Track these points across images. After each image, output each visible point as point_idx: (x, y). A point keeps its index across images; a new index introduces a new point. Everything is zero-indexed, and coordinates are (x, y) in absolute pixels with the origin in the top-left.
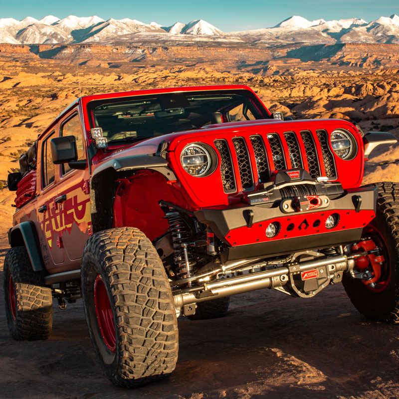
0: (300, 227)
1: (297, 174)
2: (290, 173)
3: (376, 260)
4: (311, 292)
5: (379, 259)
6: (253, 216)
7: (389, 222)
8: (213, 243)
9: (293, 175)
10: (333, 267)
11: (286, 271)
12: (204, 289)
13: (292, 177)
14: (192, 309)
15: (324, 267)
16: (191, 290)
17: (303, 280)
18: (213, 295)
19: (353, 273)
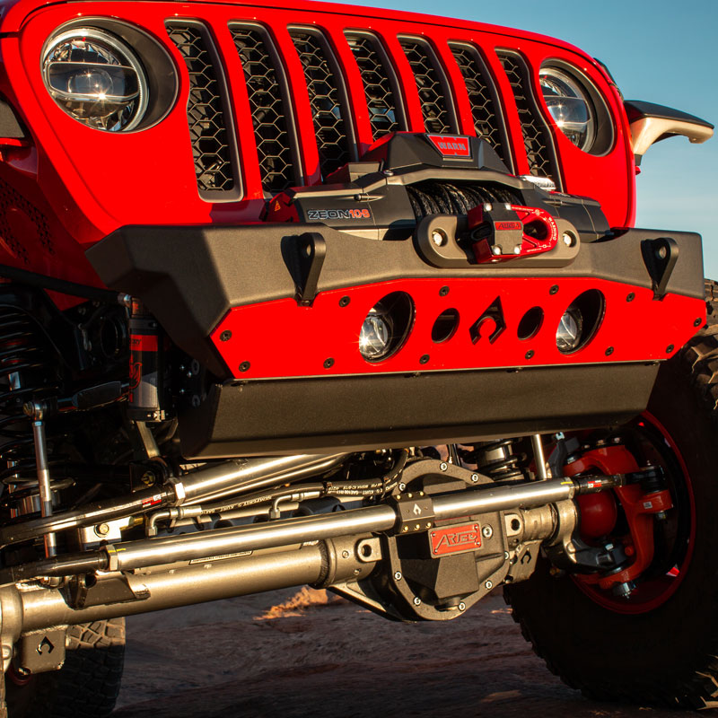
0: (474, 332)
1: (462, 147)
2: (439, 139)
3: (648, 505)
4: (456, 600)
5: (656, 502)
6: (322, 257)
7: (703, 376)
8: (154, 377)
9: (449, 146)
10: (515, 525)
11: (388, 517)
12: (106, 567)
13: (445, 151)
14: (52, 647)
15: (494, 515)
16: (56, 567)
17: (433, 556)
18: (134, 597)
19: (572, 549)
